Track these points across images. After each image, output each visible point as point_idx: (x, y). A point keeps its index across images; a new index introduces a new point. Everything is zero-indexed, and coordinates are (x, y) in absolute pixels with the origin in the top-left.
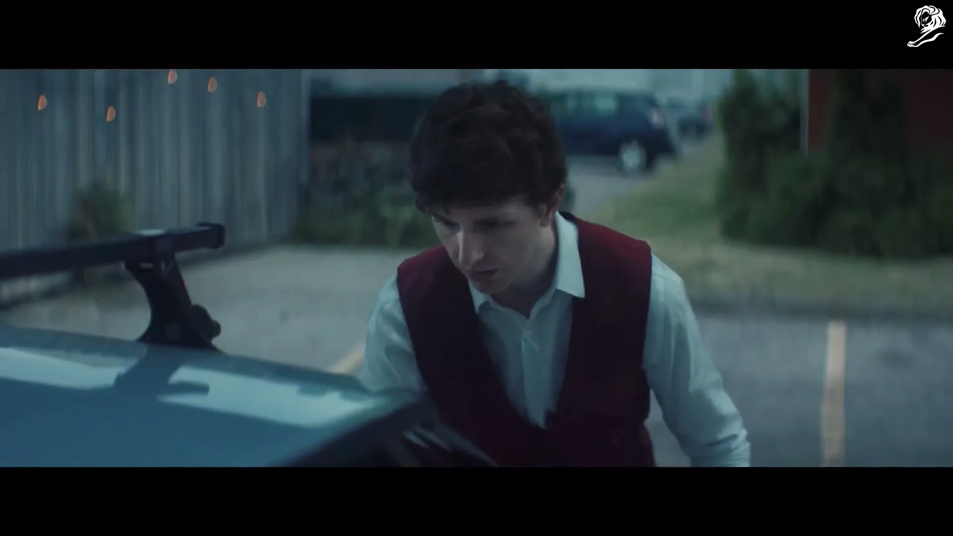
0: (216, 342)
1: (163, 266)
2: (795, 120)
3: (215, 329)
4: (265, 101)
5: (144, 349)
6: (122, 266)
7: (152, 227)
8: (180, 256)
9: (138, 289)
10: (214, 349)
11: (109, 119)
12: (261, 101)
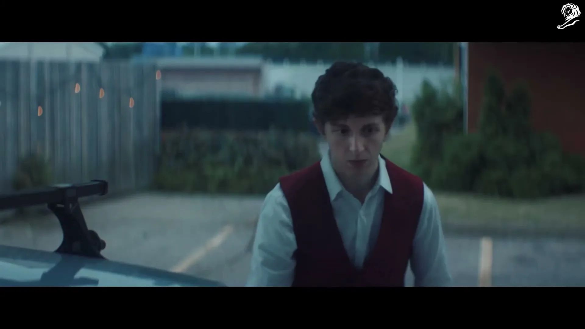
0: (103, 253)
1: (71, 206)
2: (460, 115)
3: (102, 245)
4: (133, 104)
5: (59, 257)
6: (45, 206)
7: (65, 182)
8: (80, 199)
9: (55, 220)
10: (102, 258)
11: (39, 115)
12: (131, 103)
